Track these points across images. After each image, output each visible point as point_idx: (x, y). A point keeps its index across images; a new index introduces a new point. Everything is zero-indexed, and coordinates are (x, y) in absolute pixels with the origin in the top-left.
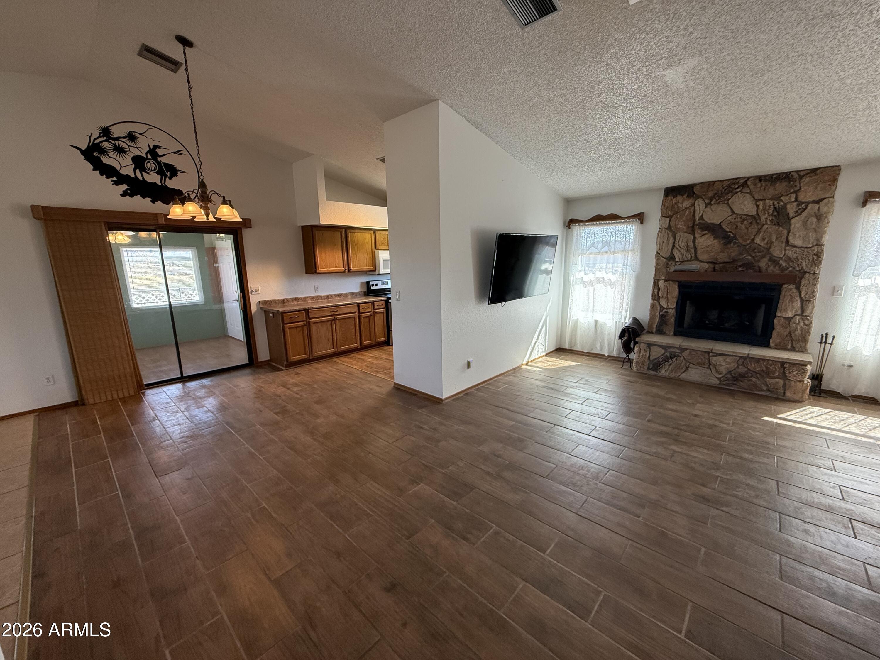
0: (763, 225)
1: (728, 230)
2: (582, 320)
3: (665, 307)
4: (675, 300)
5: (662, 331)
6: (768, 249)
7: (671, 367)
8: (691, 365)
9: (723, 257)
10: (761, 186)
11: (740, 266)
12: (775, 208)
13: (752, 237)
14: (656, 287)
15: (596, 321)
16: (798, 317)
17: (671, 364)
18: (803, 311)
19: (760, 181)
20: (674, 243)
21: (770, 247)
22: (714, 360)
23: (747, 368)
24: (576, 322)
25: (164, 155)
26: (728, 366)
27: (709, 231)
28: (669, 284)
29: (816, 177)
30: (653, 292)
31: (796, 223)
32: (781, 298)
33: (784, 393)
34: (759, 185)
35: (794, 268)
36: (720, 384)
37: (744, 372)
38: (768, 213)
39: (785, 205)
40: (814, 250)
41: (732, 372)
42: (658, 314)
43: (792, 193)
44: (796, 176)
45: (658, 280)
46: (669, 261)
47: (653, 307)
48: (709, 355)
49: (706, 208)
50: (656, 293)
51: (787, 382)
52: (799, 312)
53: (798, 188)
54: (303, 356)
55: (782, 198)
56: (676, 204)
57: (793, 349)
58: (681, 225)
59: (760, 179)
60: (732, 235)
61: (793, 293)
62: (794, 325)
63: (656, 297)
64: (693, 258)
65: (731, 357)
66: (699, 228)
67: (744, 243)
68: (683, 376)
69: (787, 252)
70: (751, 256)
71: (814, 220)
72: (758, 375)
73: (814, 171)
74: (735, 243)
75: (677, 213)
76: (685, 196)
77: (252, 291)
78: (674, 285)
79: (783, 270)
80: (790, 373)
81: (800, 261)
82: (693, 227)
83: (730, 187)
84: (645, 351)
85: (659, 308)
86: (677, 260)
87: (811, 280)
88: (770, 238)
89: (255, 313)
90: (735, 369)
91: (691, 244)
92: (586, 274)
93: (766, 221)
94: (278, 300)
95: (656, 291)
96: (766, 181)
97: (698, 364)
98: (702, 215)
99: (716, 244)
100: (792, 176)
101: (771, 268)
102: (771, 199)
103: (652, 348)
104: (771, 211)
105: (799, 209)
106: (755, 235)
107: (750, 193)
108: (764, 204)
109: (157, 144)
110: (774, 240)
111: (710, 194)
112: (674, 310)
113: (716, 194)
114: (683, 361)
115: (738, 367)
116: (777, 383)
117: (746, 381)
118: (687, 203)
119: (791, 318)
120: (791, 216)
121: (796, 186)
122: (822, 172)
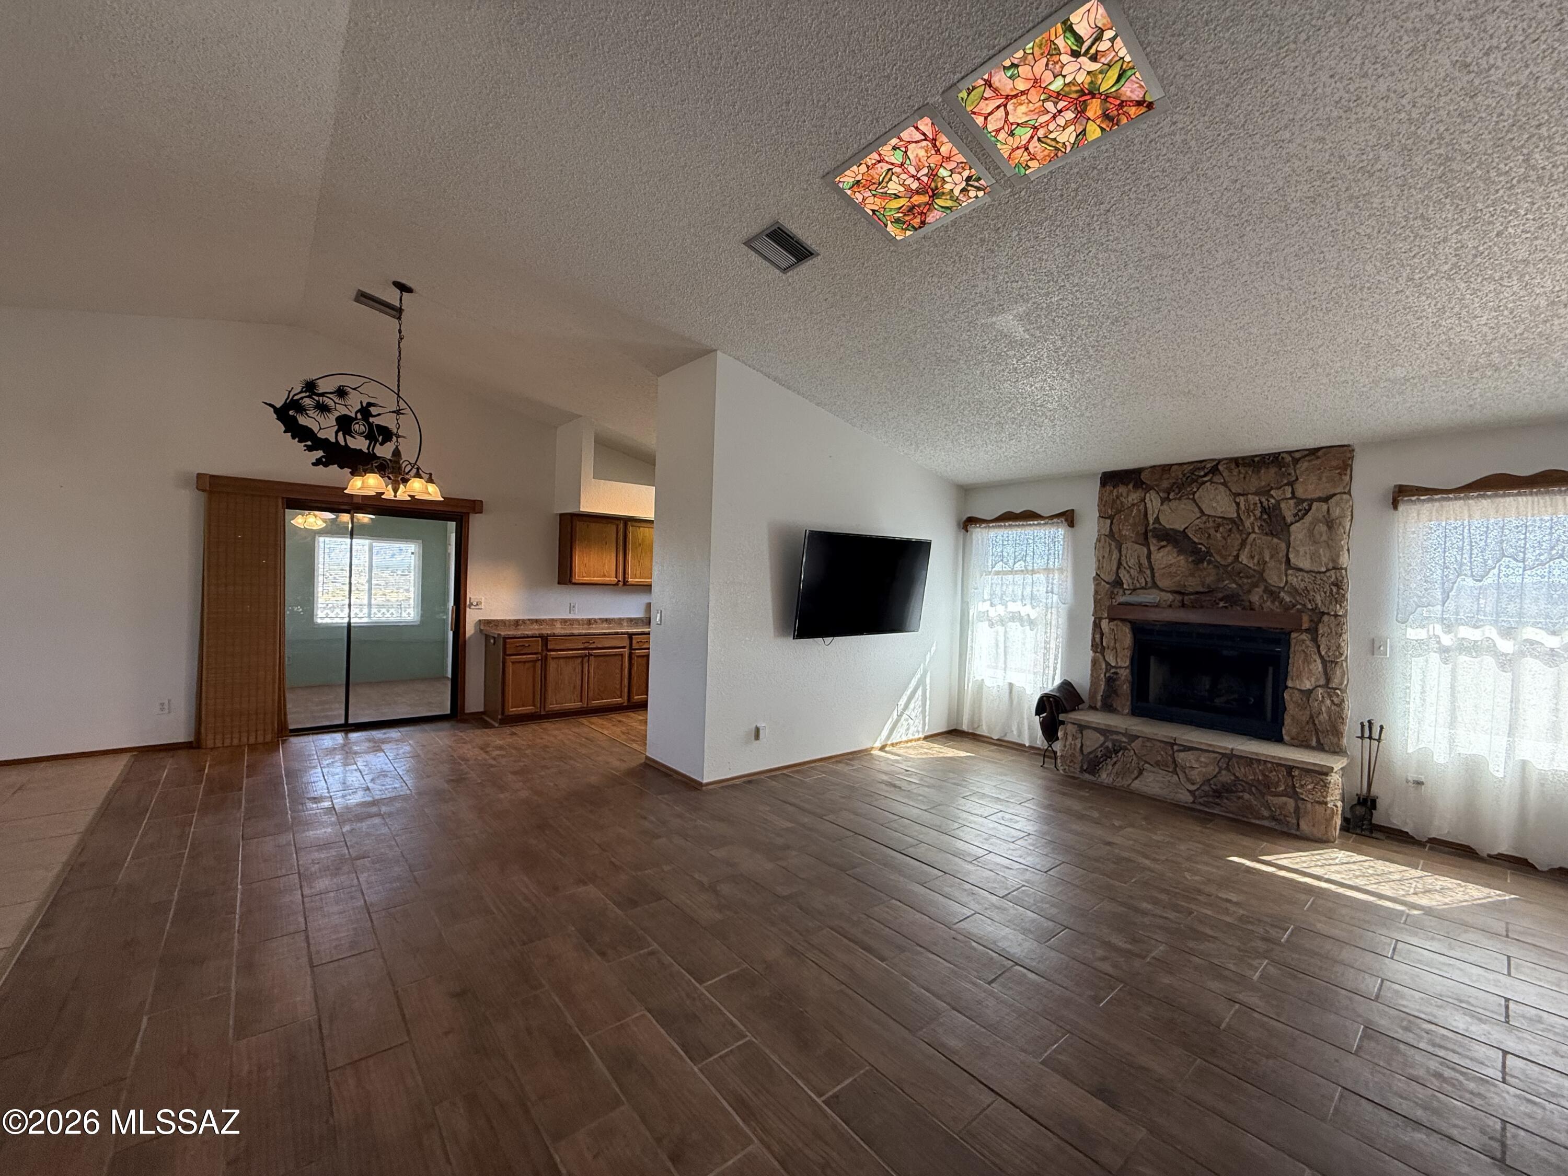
0: (1249, 534)
1: (1196, 540)
2: (988, 683)
3: (1113, 664)
4: (1128, 653)
5: (1111, 706)
6: (1261, 573)
7: (1117, 766)
8: (1147, 765)
9: (1193, 584)
10: (1240, 472)
11: (1221, 600)
12: (1263, 508)
13: (1235, 553)
14: (1098, 630)
15: (1011, 685)
16: (1320, 690)
17: (1115, 763)
18: (1328, 680)
19: (1237, 465)
20: (1120, 559)
21: (1264, 570)
22: (1181, 757)
23: (1234, 775)
24: (980, 685)
25: (379, 415)
26: (1204, 770)
27: (1169, 542)
28: (1117, 625)
29: (1318, 462)
30: (1094, 639)
31: (1298, 531)
32: (1291, 656)
33: (1298, 825)
34: (1235, 472)
35: (1304, 605)
36: (1194, 802)
37: (1229, 781)
38: (1255, 516)
39: (1278, 502)
40: (1331, 577)
41: (1212, 782)
42: (1102, 675)
43: (1286, 485)
44: (1288, 459)
45: (1101, 619)
46: (1114, 587)
47: (1094, 662)
48: (1172, 749)
49: (1162, 504)
50: (1098, 640)
51: (1300, 803)
52: (1322, 681)
53: (1294, 478)
54: (529, 709)
55: (1272, 492)
56: (1117, 497)
57: (1320, 748)
58: (1127, 530)
59: (1237, 462)
60: (1203, 549)
61: (1307, 647)
62: (1316, 704)
63: (1098, 647)
64: (1149, 585)
65: (1207, 754)
66: (1154, 537)
67: (1223, 563)
68: (1136, 785)
69: (1290, 578)
70: (1237, 584)
71: (1323, 528)
72: (1253, 789)
73: (1313, 452)
74: (1209, 562)
75: (1120, 511)
76: (1131, 486)
77: (471, 604)
78: (1124, 628)
79: (1287, 608)
80: (1302, 786)
81: (1312, 593)
82: (1146, 533)
83: (1193, 474)
84: (1075, 738)
85: (1104, 666)
86: (1125, 586)
87: (1332, 626)
88: (1261, 553)
89: (471, 636)
90: (1215, 776)
91: (1145, 562)
92: (992, 605)
93: (1253, 528)
94: (510, 621)
95: (1098, 636)
96: (1244, 465)
97: (1158, 764)
98: (1158, 517)
99: (1183, 562)
100: (1283, 458)
101: (1269, 603)
102: (1255, 494)
103: (1084, 732)
104: (1258, 513)
105: (1300, 510)
106: (1239, 550)
107: (1225, 484)
108: (1246, 501)
109: (372, 401)
110: (1267, 559)
111: (1165, 484)
112: (1128, 671)
113: (1174, 483)
114: (1134, 758)
115: (1218, 773)
116: (1285, 804)
117: (1235, 799)
118: (1134, 497)
119: (1310, 692)
120: (1289, 520)
121: (1289, 474)
122: (1325, 454)
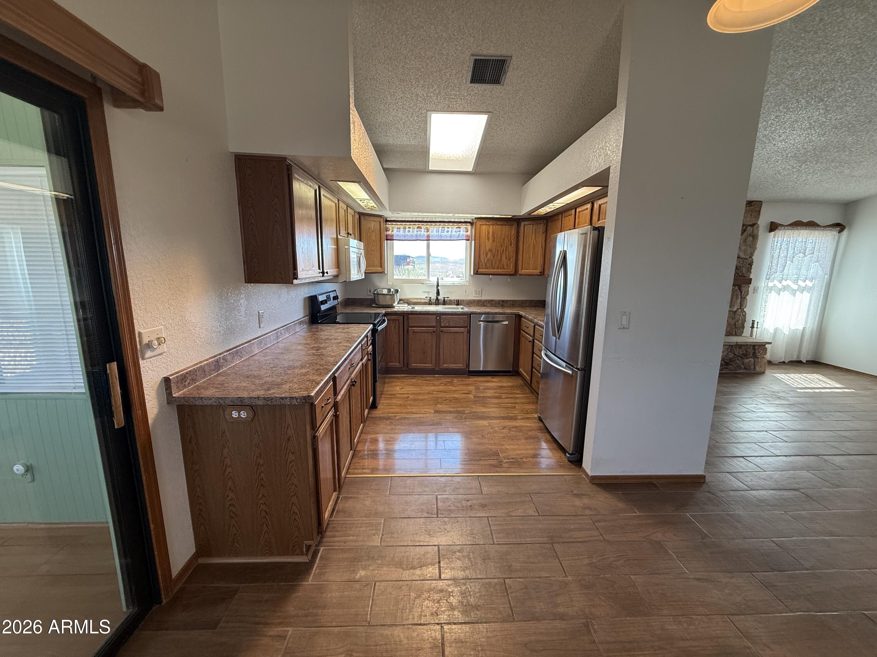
16: (740, 310)
18: (741, 306)
23: (735, 354)
33: (755, 368)
35: (738, 274)
37: (732, 357)
40: (749, 261)
41: (725, 359)
51: (756, 359)
57: (736, 335)
61: (738, 292)
62: (738, 316)
71: (751, 238)
72: (739, 358)
73: (751, 202)
77: (145, 347)
80: (759, 352)
81: (742, 268)
89: (156, 419)
90: (726, 356)
105: (742, 230)
115: (728, 354)
116: (750, 361)
117: (733, 364)
119: (736, 311)
122: (755, 204)
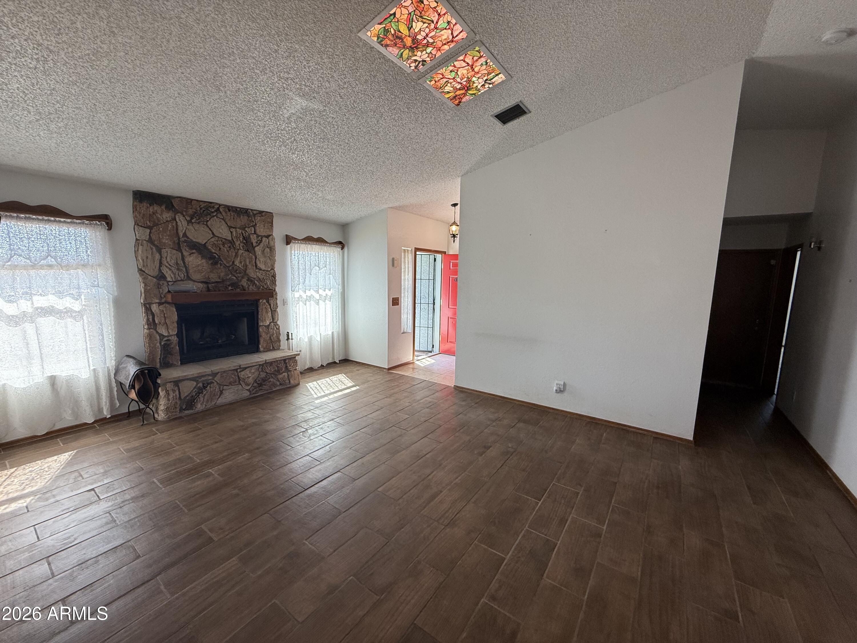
0: (238, 250)
1: (214, 251)
2: (17, 384)
3: (166, 335)
4: (176, 325)
6: (245, 271)
7: (206, 397)
8: (224, 387)
9: (214, 277)
10: (231, 215)
11: (229, 286)
12: (244, 237)
13: (233, 260)
14: (149, 312)
15: (53, 378)
16: (272, 324)
17: (205, 395)
19: (229, 210)
20: (161, 260)
21: (246, 269)
22: (242, 374)
23: (266, 372)
26: (253, 376)
27: (196, 250)
28: (165, 307)
29: (263, 218)
30: (148, 320)
31: (258, 251)
32: (260, 311)
33: (289, 382)
34: (229, 214)
36: (250, 394)
38: (240, 240)
39: (249, 235)
40: (271, 273)
41: (257, 380)
42: (158, 344)
43: (252, 226)
45: (150, 304)
46: (159, 280)
47: (150, 337)
48: (237, 372)
49: (188, 225)
50: (151, 320)
51: (289, 373)
52: (271, 320)
53: (254, 224)
55: (246, 229)
56: (154, 213)
57: (274, 349)
59: (229, 208)
60: (217, 256)
62: (272, 330)
63: (152, 324)
65: (254, 368)
66: (185, 246)
67: (227, 265)
68: (221, 401)
69: (257, 273)
70: (235, 276)
71: (268, 250)
72: (272, 375)
73: (261, 212)
74: (221, 264)
75: (158, 224)
76: (163, 207)
78: (172, 308)
79: (258, 288)
83: (206, 209)
84: (174, 391)
85: (158, 337)
86: (169, 279)
87: (273, 295)
88: (245, 261)
90: (258, 377)
91: (180, 262)
93: (240, 247)
95: (151, 317)
96: (233, 211)
97: (231, 384)
98: (185, 233)
99: (205, 264)
100: (249, 212)
102: (240, 228)
103: (181, 384)
106: (234, 258)
107: (223, 219)
108: (236, 231)
110: (248, 264)
111: (190, 212)
112: (176, 337)
113: (195, 213)
114: (217, 386)
115: (259, 374)
118: (167, 215)
119: (269, 325)
120: (254, 244)
121: (253, 221)
122: (265, 215)
